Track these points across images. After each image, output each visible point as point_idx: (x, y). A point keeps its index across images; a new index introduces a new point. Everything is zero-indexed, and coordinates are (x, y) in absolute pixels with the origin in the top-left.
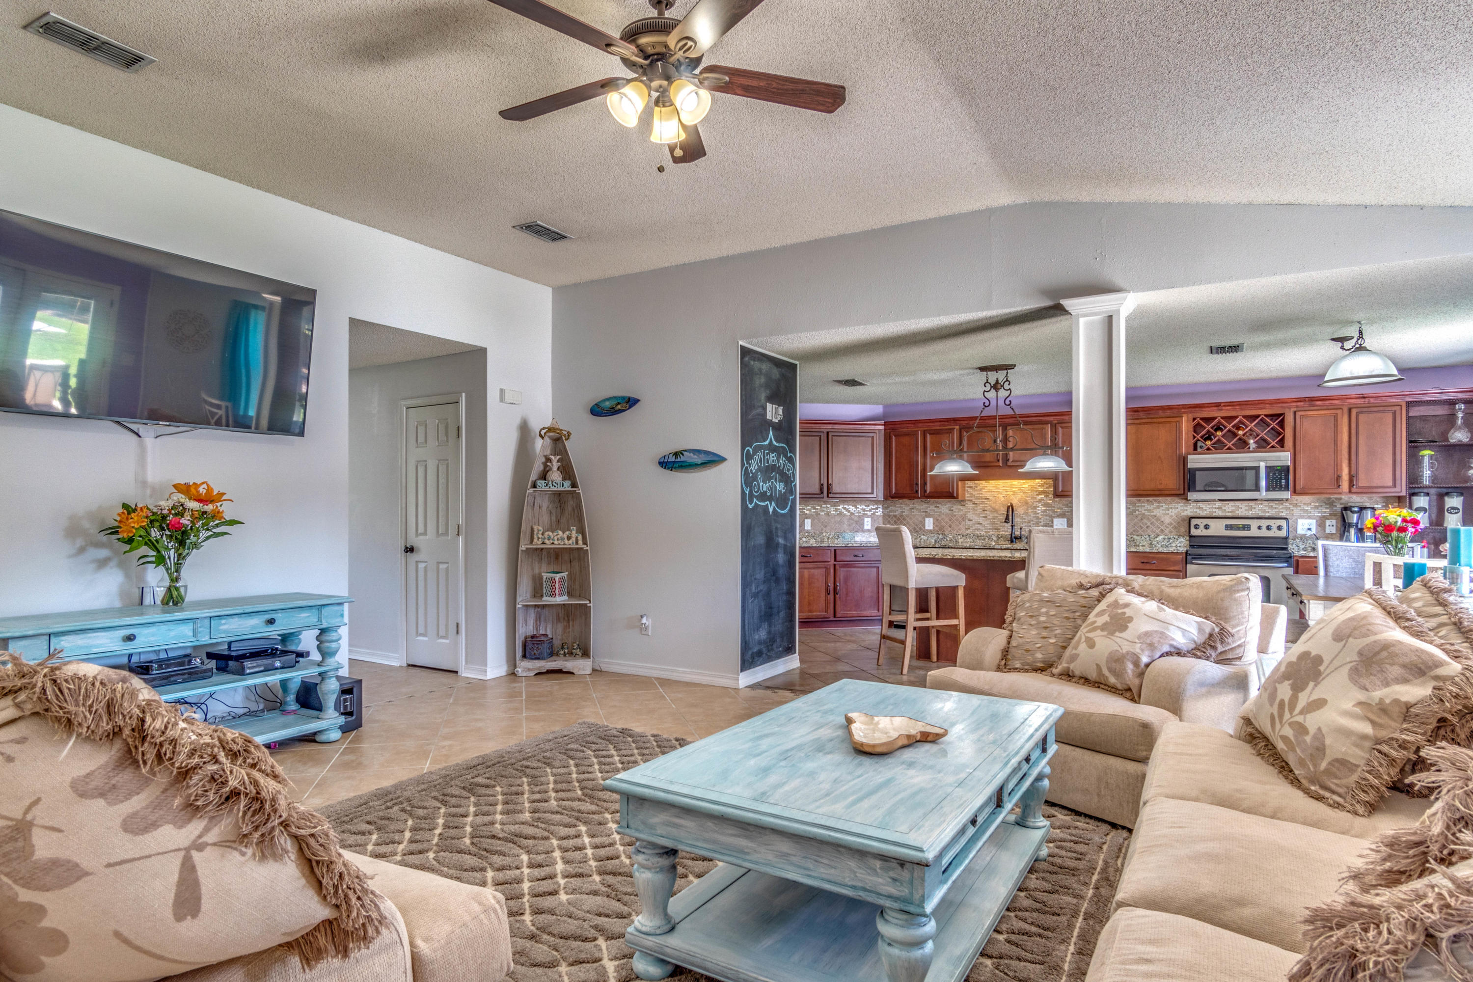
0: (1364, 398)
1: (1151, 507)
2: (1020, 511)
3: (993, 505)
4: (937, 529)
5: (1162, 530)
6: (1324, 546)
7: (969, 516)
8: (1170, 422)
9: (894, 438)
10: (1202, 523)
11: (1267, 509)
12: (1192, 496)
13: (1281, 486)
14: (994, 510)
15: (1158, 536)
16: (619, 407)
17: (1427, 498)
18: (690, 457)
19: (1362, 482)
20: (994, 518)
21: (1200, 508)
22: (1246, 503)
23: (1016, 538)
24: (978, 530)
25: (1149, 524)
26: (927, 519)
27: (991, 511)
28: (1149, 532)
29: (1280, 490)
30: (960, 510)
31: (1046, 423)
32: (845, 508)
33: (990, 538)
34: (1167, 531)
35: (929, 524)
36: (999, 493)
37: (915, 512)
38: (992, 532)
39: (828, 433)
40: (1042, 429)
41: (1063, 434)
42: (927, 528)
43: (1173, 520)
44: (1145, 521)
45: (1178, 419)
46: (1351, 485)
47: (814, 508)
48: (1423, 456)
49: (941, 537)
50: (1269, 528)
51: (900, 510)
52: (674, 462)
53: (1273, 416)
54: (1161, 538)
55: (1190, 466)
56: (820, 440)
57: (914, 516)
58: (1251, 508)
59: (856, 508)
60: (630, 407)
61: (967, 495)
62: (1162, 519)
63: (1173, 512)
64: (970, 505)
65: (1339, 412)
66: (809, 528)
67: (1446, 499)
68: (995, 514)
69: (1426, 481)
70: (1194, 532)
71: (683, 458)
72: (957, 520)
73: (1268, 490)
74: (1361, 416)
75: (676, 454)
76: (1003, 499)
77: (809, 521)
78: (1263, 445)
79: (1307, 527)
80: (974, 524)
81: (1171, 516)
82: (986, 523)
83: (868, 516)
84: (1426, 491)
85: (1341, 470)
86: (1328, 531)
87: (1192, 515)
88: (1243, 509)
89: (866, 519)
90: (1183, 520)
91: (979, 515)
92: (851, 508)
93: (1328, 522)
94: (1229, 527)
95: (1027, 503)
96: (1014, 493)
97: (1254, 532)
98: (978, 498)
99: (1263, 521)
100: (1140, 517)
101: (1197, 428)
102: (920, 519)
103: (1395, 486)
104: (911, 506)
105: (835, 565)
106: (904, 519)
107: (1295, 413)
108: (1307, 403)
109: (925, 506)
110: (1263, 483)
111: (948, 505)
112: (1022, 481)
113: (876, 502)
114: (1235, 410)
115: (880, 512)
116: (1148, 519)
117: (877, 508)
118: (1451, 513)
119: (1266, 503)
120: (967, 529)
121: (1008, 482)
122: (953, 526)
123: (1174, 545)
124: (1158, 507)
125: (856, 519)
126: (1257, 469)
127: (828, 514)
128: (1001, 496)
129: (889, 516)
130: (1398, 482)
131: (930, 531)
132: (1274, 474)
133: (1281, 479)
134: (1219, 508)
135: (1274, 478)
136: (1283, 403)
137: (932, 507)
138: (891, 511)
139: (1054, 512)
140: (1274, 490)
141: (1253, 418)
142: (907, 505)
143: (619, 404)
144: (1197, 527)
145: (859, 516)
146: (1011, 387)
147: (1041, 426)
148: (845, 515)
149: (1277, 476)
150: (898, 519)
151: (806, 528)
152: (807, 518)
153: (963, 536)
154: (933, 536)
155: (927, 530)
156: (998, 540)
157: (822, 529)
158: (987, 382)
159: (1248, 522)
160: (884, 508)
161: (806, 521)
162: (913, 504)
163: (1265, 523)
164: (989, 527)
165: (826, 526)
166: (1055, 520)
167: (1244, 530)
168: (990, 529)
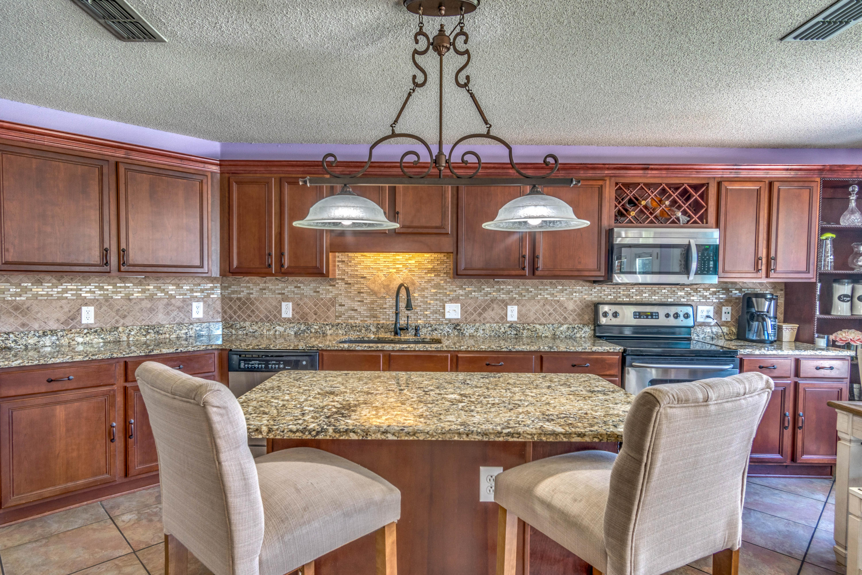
0: (787, 170)
1: (555, 291)
3: (372, 286)
4: (297, 316)
5: (565, 318)
7: (341, 299)
8: (593, 186)
9: (235, 187)
10: (609, 309)
12: (618, 278)
13: (709, 268)
14: (376, 292)
15: (561, 324)
19: (780, 266)
20: (372, 303)
22: (649, 287)
23: (401, 329)
24: (351, 318)
25: (551, 311)
26: (284, 304)
27: (369, 294)
28: (553, 320)
29: (708, 273)
30: (328, 292)
32: (159, 288)
33: (367, 329)
34: (570, 320)
35: (287, 310)
36: (379, 270)
37: (268, 294)
38: (369, 321)
39: (117, 163)
42: (284, 315)
43: (577, 306)
44: (548, 307)
45: (601, 183)
46: (769, 269)
47: (101, 289)
48: (824, 240)
49: (303, 327)
50: (676, 316)
51: (246, 291)
54: (566, 327)
55: (615, 241)
56: (101, 174)
57: (266, 299)
58: (654, 293)
59: (178, 286)
61: (337, 272)
62: (566, 305)
63: (577, 297)
64: (341, 285)
65: (762, 184)
66: (92, 321)
67: (837, 286)
68: (374, 298)
69: (828, 267)
70: (601, 320)
72: (325, 305)
73: (697, 273)
74: (782, 191)
76: (383, 278)
77: (91, 309)
79: (705, 314)
80: (347, 311)
81: (575, 301)
82: (361, 309)
83: (198, 300)
85: (761, 252)
86: (723, 319)
87: (597, 299)
89: (195, 304)
90: (587, 306)
91: (352, 299)
92: (171, 289)
93: (724, 309)
94: (638, 315)
96: (398, 271)
97: (662, 321)
98: (352, 276)
99: (669, 307)
100: (541, 303)
101: (619, 195)
102: (274, 303)
103: (808, 271)
104: (262, 285)
105: (125, 389)
106: (252, 303)
107: (718, 183)
108: (733, 172)
109: (281, 285)
110: (695, 266)
111: (313, 285)
112: (407, 255)
113: (212, 280)
114: (658, 175)
115: (217, 294)
116: (551, 305)
117: (211, 288)
120: (337, 317)
121: (391, 256)
122: (319, 312)
123: (578, 335)
124: (562, 291)
125: (179, 304)
126: (689, 247)
127: (128, 298)
128: (381, 274)
129: (231, 299)
131: (289, 320)
132: (704, 254)
133: (709, 260)
135: (704, 259)
137: (291, 288)
138: (233, 292)
139: (445, 295)
140: (702, 273)
141: (674, 188)
142: (255, 284)
144: (605, 314)
145: (184, 300)
148: (160, 299)
149: (705, 257)
150: (244, 303)
151: (84, 321)
152: (86, 305)
153: (333, 326)
154: (293, 327)
155: (285, 319)
156: (377, 331)
157: (117, 321)
158: (421, 32)
159: (655, 309)
160: (223, 288)
161: (84, 309)
162: (265, 282)
163: (673, 310)
164: (366, 313)
165: (124, 317)
166: (447, 305)
167: (652, 318)
168: (367, 317)
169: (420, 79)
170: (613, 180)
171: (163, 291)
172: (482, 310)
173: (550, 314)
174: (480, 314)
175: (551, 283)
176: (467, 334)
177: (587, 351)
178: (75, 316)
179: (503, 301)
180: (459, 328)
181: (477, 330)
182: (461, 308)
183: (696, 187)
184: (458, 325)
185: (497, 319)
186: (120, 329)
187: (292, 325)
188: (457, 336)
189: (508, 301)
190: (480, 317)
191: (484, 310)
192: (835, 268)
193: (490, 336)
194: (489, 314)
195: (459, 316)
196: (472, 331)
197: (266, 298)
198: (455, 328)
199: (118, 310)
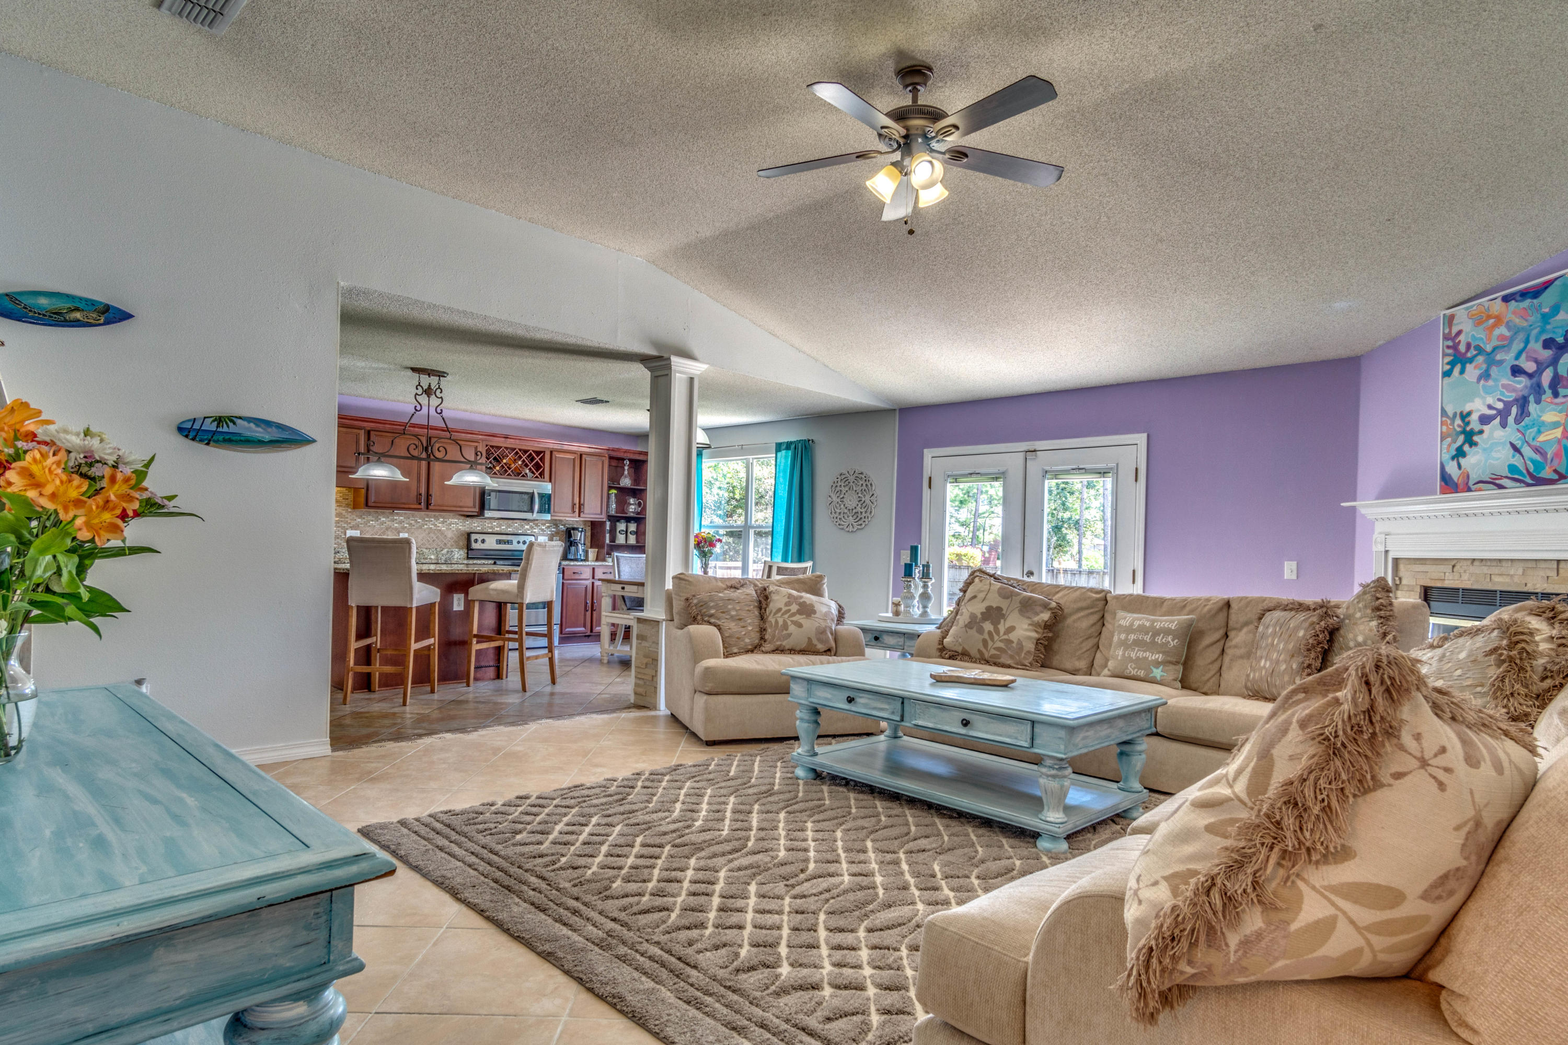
5: (446, 544)
10: (480, 537)
12: (489, 513)
13: (542, 509)
15: (443, 548)
16: (78, 315)
18: (249, 429)
19: (587, 509)
21: (483, 525)
22: (506, 521)
25: (435, 538)
28: (435, 545)
29: (545, 512)
44: (432, 535)
45: (475, 444)
46: (581, 511)
48: (612, 494)
52: (214, 433)
54: (445, 550)
58: (509, 526)
60: (107, 323)
62: (446, 533)
63: (456, 527)
70: (473, 545)
71: (232, 428)
74: (587, 461)
75: (219, 420)
78: (533, 475)
85: (576, 499)
87: (474, 530)
88: (505, 527)
90: (462, 535)
93: (555, 538)
94: (499, 542)
97: (515, 547)
99: (520, 536)
100: (427, 532)
101: (488, 454)
103: (601, 513)
107: (551, 452)
110: (536, 507)
114: (513, 443)
116: (435, 533)
123: (455, 557)
124: (443, 522)
130: (603, 511)
133: (545, 504)
134: (491, 525)
135: (541, 503)
140: (539, 512)
141: (525, 452)
143: (77, 309)
144: (476, 541)
146: (443, 395)
149: (543, 501)
158: (419, 385)
159: (509, 538)
163: (522, 538)
167: (508, 544)
169: (418, 408)
170: (485, 443)
173: (434, 541)
179: (396, 529)
183: (538, 453)
192: (616, 512)
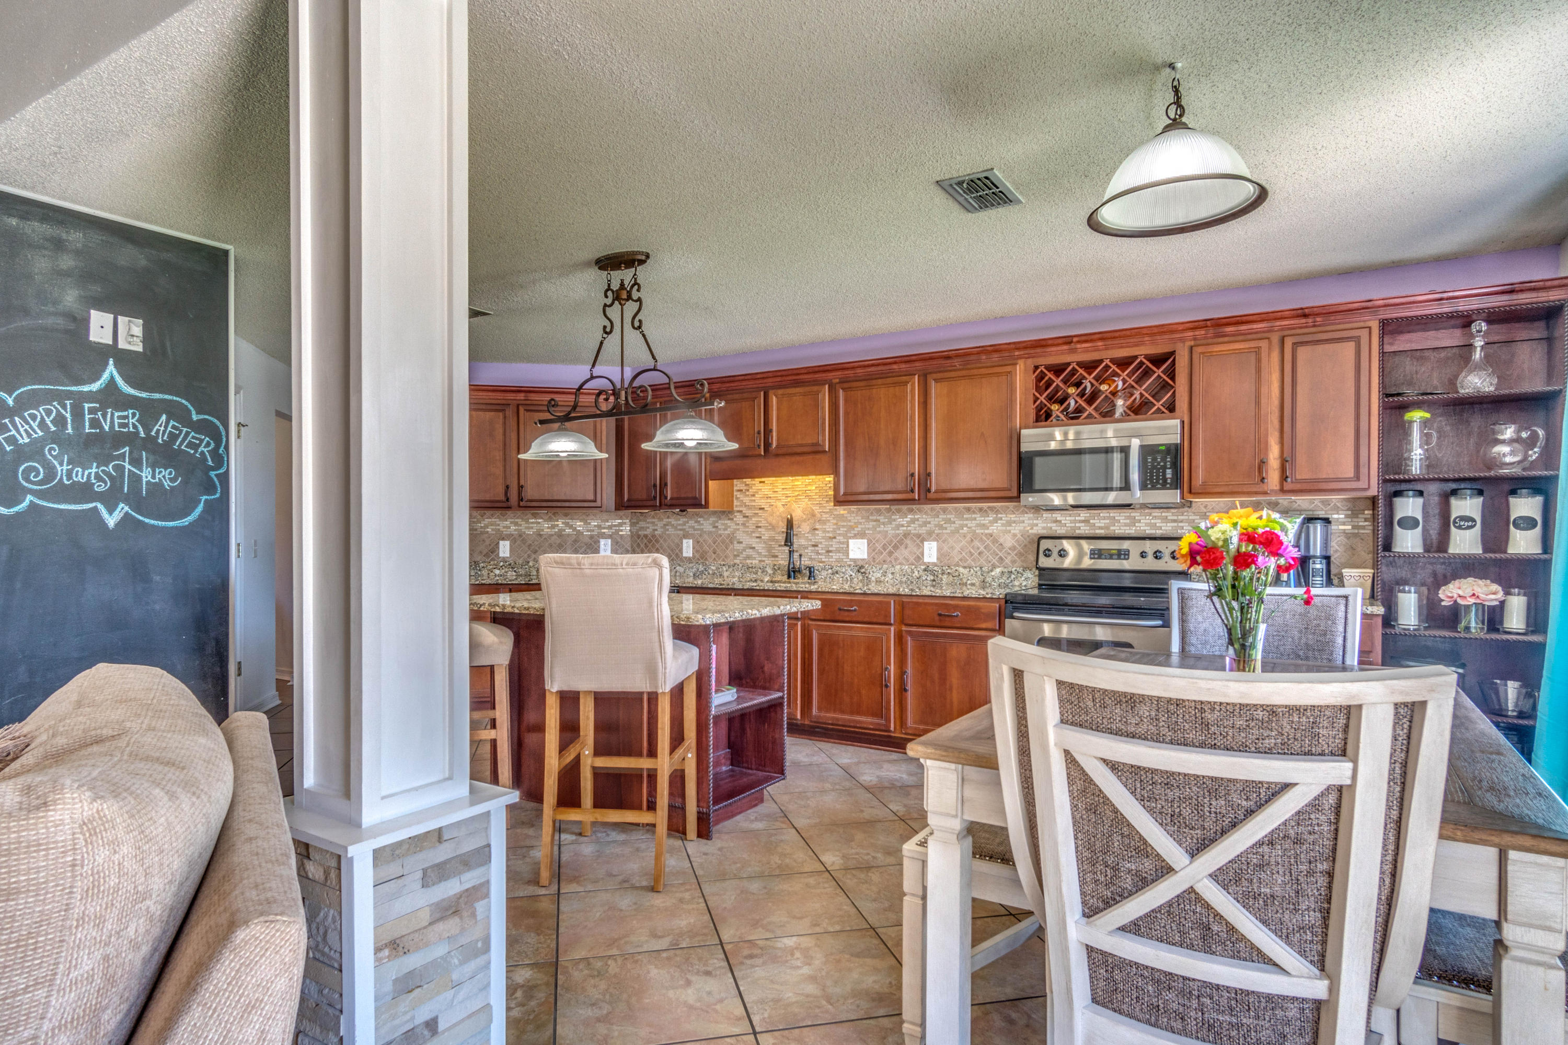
0: (1305, 316)
1: (986, 521)
2: (802, 529)
3: (770, 519)
4: (697, 556)
5: (1001, 558)
6: (1181, 591)
7: (740, 535)
8: (998, 374)
10: (1056, 546)
11: (1159, 523)
12: (1030, 499)
13: (1165, 480)
14: (773, 528)
15: (994, 567)
17: (1420, 501)
19: (1302, 472)
20: (772, 539)
21: (1056, 521)
23: (795, 571)
24: (748, 557)
25: (982, 548)
26: (685, 541)
27: (766, 528)
28: (982, 561)
29: (1164, 487)
30: (727, 527)
31: (821, 383)
32: (567, 524)
33: (763, 570)
34: (1007, 561)
35: (688, 547)
36: (777, 499)
37: (670, 530)
38: (767, 561)
39: (518, 406)
40: (817, 393)
41: (846, 400)
42: (685, 555)
43: (1018, 541)
44: (977, 543)
45: (1008, 369)
46: (1284, 478)
47: (516, 524)
48: (1411, 422)
49: (701, 568)
50: (1157, 555)
51: (652, 528)
53: (1157, 361)
54: (998, 572)
55: (1024, 448)
56: (504, 418)
58: (1135, 521)
59: (586, 523)
61: (735, 503)
62: (1001, 540)
63: (1016, 529)
64: (739, 518)
65: (1264, 344)
66: (507, 555)
67: (1454, 502)
68: (774, 534)
69: (1416, 469)
70: (1045, 562)
72: (723, 542)
73: (1143, 487)
74: (1302, 352)
76: (782, 509)
77: (507, 543)
78: (1138, 410)
80: (744, 550)
81: (1015, 535)
82: (760, 547)
83: (606, 537)
84: (1419, 487)
85: (1267, 448)
87: (1044, 532)
88: (1121, 523)
89: (602, 542)
91: (749, 534)
92: (579, 525)
94: (1097, 554)
95: (813, 515)
96: (797, 499)
97: (1133, 563)
98: (750, 508)
99: (1148, 542)
100: (968, 538)
101: (1042, 383)
102: (677, 541)
103: (1357, 477)
104: (666, 520)
106: (657, 541)
107: (1191, 348)
108: (1211, 331)
109: (681, 520)
110: (1135, 477)
111: (712, 519)
114: (1097, 350)
115: (626, 530)
116: (981, 540)
117: (620, 525)
118: (1460, 527)
119: (1156, 513)
120: (736, 556)
122: (718, 551)
123: (1017, 583)
124: (995, 520)
125: (587, 541)
126: (1125, 450)
127: (539, 534)
128: (779, 504)
129: (639, 536)
130: (1364, 470)
131: (689, 560)
132: (1154, 459)
133: (1165, 468)
134: (1086, 521)
135: (1154, 467)
136: (1173, 332)
137: (692, 523)
138: (641, 529)
139: (850, 528)
140: (1154, 488)
141: (1123, 363)
142: (660, 519)
144: (1048, 553)
145: (591, 537)
146: (641, 294)
147: (815, 388)
148: (569, 535)
149: (1159, 463)
150: (650, 541)
151: (501, 555)
152: (503, 539)
153: (729, 567)
154: (692, 568)
155: (686, 558)
156: (774, 573)
157: (529, 556)
158: (609, 289)
159: (1126, 545)
160: (632, 525)
161: (501, 543)
162: (668, 517)
163: (1149, 546)
164: (764, 552)
165: (535, 552)
166: (851, 541)
167: (1119, 558)
168: (765, 556)
169: (608, 330)
170: (1031, 363)
171: (571, 527)
172: (893, 547)
173: (980, 554)
174: (891, 553)
175: (981, 509)
176: (873, 579)
177: (956, 595)
178: (494, 549)
179: (918, 536)
180: (863, 570)
181: (885, 574)
182: (868, 545)
184: (862, 567)
185: (912, 559)
186: (531, 564)
187: (691, 565)
188: (861, 581)
189: (925, 536)
190: (890, 556)
191: (896, 547)
193: (901, 582)
194: (902, 553)
195: (865, 556)
196: (879, 575)
197: (669, 535)
198: (859, 571)
199: (530, 545)
